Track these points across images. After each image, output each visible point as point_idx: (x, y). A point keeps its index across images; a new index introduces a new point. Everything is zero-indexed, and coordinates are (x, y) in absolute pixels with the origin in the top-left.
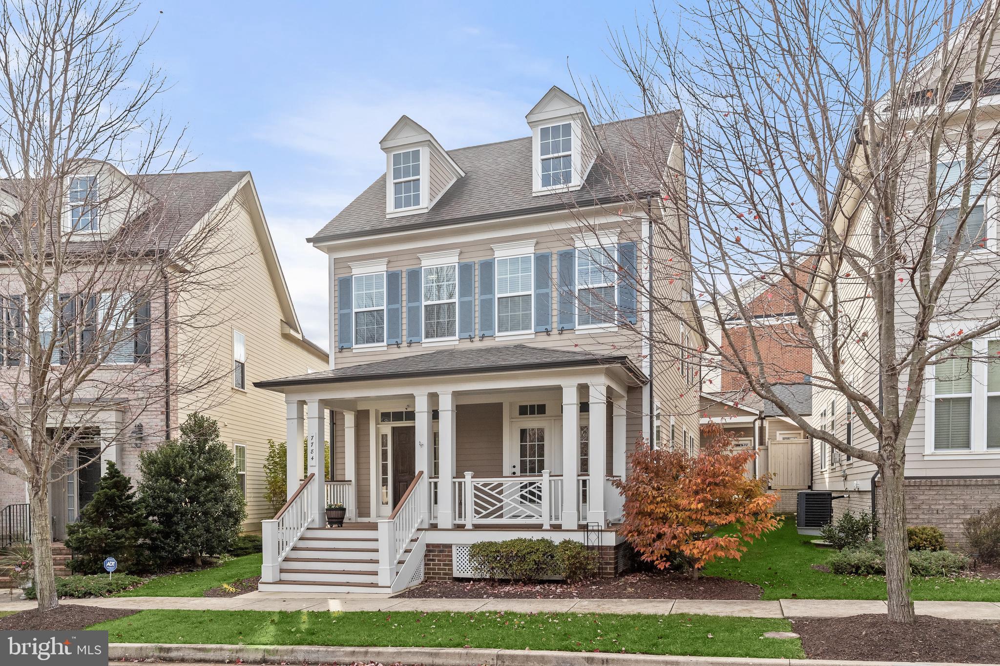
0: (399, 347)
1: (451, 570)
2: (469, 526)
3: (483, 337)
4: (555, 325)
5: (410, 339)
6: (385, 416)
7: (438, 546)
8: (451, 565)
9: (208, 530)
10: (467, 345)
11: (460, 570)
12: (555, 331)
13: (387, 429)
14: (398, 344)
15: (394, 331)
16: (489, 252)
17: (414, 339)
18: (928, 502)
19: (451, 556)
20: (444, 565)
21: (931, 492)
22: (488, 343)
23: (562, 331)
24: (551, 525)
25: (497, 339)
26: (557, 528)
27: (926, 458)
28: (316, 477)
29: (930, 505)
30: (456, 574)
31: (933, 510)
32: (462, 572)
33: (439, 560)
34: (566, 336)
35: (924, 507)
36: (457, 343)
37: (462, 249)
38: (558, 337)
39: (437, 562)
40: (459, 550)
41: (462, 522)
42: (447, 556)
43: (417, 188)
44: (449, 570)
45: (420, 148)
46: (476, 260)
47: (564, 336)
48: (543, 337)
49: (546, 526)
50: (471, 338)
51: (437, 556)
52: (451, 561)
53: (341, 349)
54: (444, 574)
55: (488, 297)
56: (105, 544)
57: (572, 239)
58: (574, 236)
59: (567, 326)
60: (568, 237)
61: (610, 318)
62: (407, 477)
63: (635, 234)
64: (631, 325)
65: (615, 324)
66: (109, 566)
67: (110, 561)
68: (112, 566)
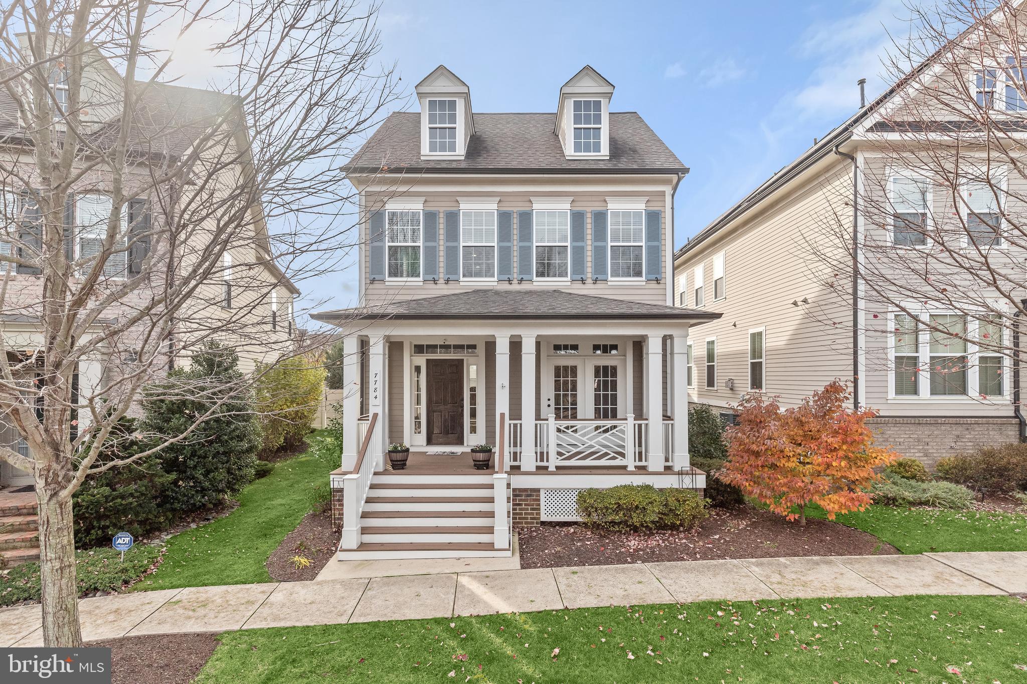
0: (436, 284)
1: (539, 514)
2: (552, 468)
3: (521, 281)
4: (589, 275)
5: (448, 276)
6: (419, 349)
7: (525, 490)
8: (539, 509)
9: (229, 471)
10: (505, 287)
11: (548, 514)
12: (589, 281)
13: (421, 361)
14: (434, 281)
15: (431, 268)
16: (528, 204)
17: (452, 277)
18: (893, 436)
19: (539, 500)
20: (532, 509)
21: (896, 429)
22: (526, 286)
23: (596, 280)
24: (636, 467)
25: (534, 283)
26: (642, 470)
27: (889, 402)
28: (380, 417)
29: (895, 438)
30: (543, 518)
31: (897, 442)
32: (550, 516)
33: (526, 505)
34: (599, 285)
35: (891, 440)
36: (496, 284)
37: (502, 198)
38: (592, 286)
39: (523, 506)
40: (548, 493)
41: (545, 464)
42: (534, 500)
43: (453, 136)
44: (537, 514)
45: (457, 99)
46: (515, 210)
47: (597, 286)
48: (579, 285)
49: (631, 468)
50: (509, 281)
51: (524, 500)
52: (539, 505)
53: (373, 281)
54: (531, 518)
55: (526, 244)
56: (105, 508)
57: (605, 201)
58: (607, 198)
59: (600, 277)
60: (602, 198)
61: (638, 274)
62: (442, 407)
63: (660, 204)
64: (657, 280)
65: (644, 278)
66: (119, 544)
67: (121, 538)
68: (125, 544)
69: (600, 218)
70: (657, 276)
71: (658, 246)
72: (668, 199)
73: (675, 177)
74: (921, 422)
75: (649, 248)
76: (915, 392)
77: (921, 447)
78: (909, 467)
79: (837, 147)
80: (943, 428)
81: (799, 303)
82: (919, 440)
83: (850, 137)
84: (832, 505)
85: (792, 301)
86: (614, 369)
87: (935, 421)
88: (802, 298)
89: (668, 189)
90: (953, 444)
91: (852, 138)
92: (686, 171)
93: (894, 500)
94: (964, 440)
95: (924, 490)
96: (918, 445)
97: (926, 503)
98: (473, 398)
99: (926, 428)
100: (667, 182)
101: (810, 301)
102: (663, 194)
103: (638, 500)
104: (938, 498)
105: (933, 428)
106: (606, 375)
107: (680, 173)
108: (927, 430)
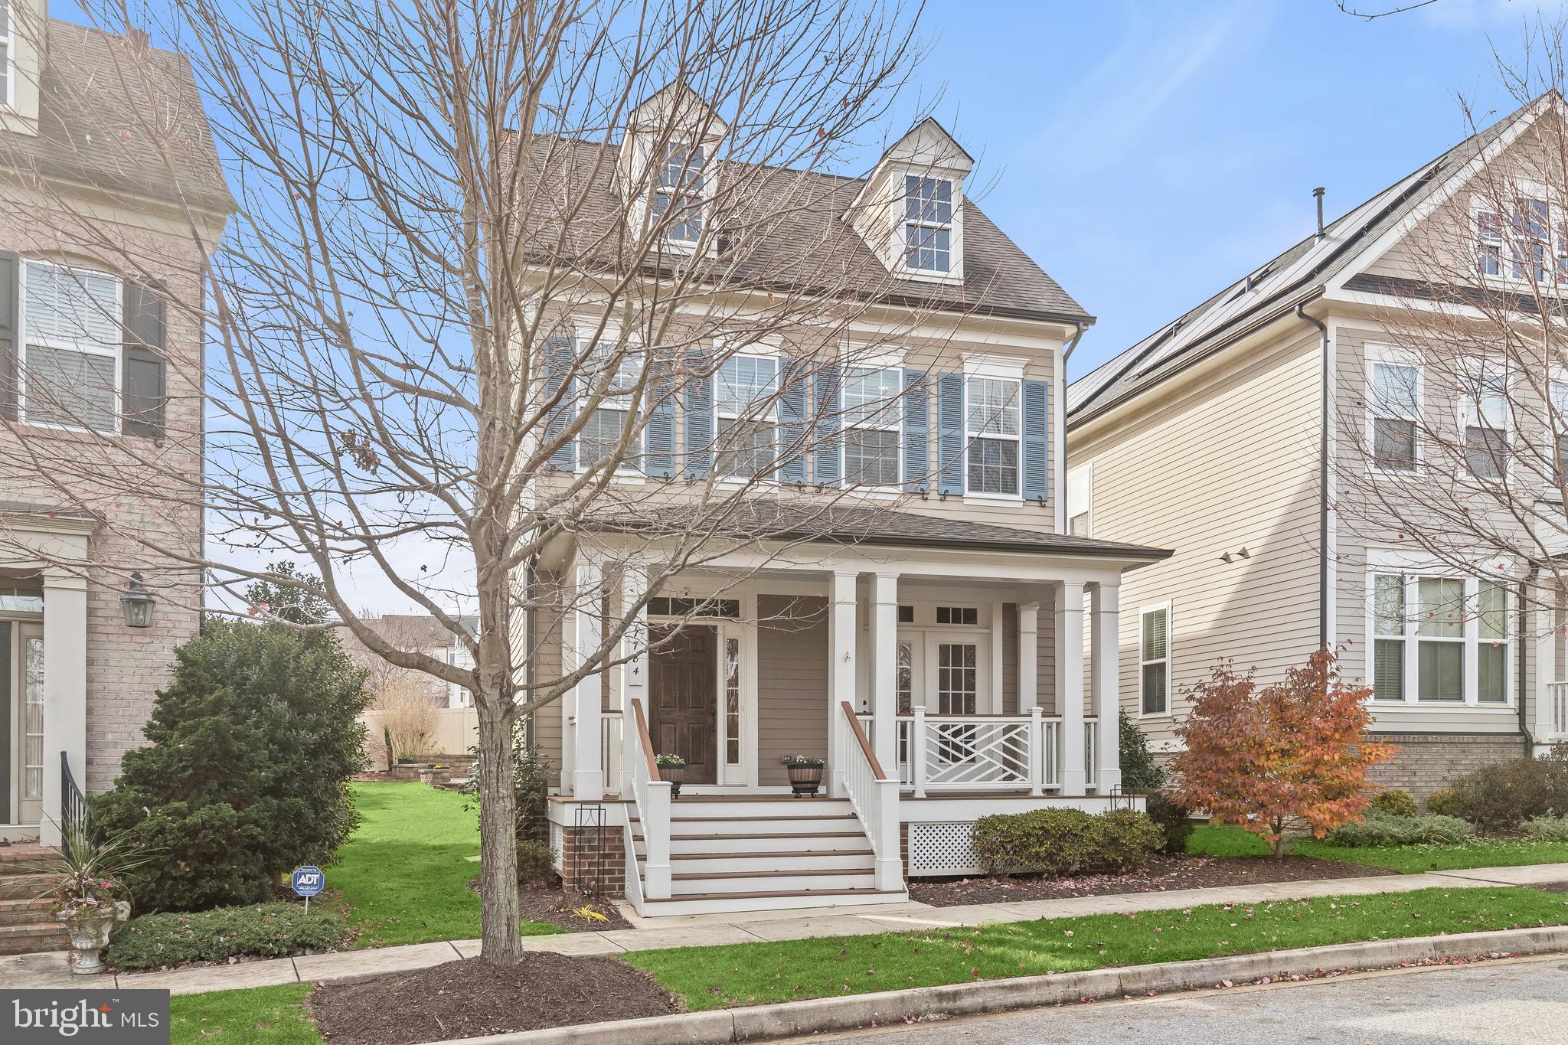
0: (669, 484)
1: (907, 865)
2: (920, 793)
3: (820, 488)
4: (934, 485)
5: (692, 471)
10: (793, 497)
11: (918, 864)
12: (933, 495)
14: (667, 478)
17: (699, 474)
19: (907, 842)
22: (827, 499)
23: (945, 495)
24: (1043, 790)
26: (1052, 793)
28: (643, 706)
30: (912, 872)
32: (921, 868)
34: (950, 504)
36: (776, 490)
38: (939, 504)
40: (918, 831)
41: (908, 787)
42: (903, 842)
43: (695, 212)
46: (810, 359)
47: (947, 505)
48: (916, 501)
49: (1037, 792)
50: (801, 486)
52: (907, 849)
55: (830, 423)
57: (959, 358)
58: (965, 355)
59: (952, 490)
60: (955, 353)
61: (1010, 487)
62: (676, 714)
63: (1045, 371)
64: (1041, 501)
65: (1020, 497)
66: (302, 884)
67: (305, 874)
68: (312, 885)
69: (952, 385)
70: (1041, 494)
71: (1043, 444)
72: (1058, 363)
73: (1070, 330)
74: (1407, 740)
75: (1029, 445)
76: (1400, 695)
77: (1406, 779)
78: (1396, 800)
79: (1301, 306)
80: (1434, 749)
81: (1233, 558)
82: (1404, 768)
83: (1321, 294)
84: (1322, 816)
85: (1221, 554)
86: (971, 649)
87: (1424, 739)
88: (1238, 549)
89: (1059, 349)
90: (1446, 774)
91: (1324, 296)
92: (1092, 320)
93: (1380, 837)
94: (1460, 768)
95: (1416, 826)
96: (1403, 776)
97: (1420, 840)
98: (733, 698)
99: (1413, 749)
100: (1058, 336)
101: (1251, 553)
102: (1049, 355)
103: (1070, 823)
104: (1433, 832)
105: (1421, 749)
106: (957, 662)
107: (1081, 324)
108: (1414, 753)
